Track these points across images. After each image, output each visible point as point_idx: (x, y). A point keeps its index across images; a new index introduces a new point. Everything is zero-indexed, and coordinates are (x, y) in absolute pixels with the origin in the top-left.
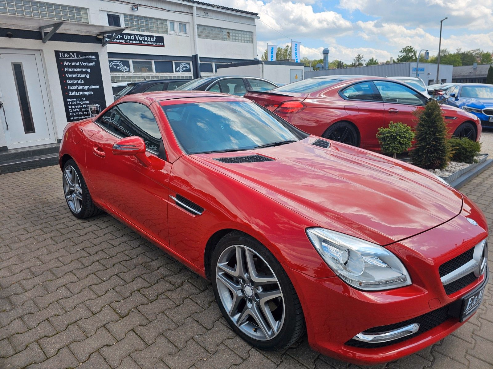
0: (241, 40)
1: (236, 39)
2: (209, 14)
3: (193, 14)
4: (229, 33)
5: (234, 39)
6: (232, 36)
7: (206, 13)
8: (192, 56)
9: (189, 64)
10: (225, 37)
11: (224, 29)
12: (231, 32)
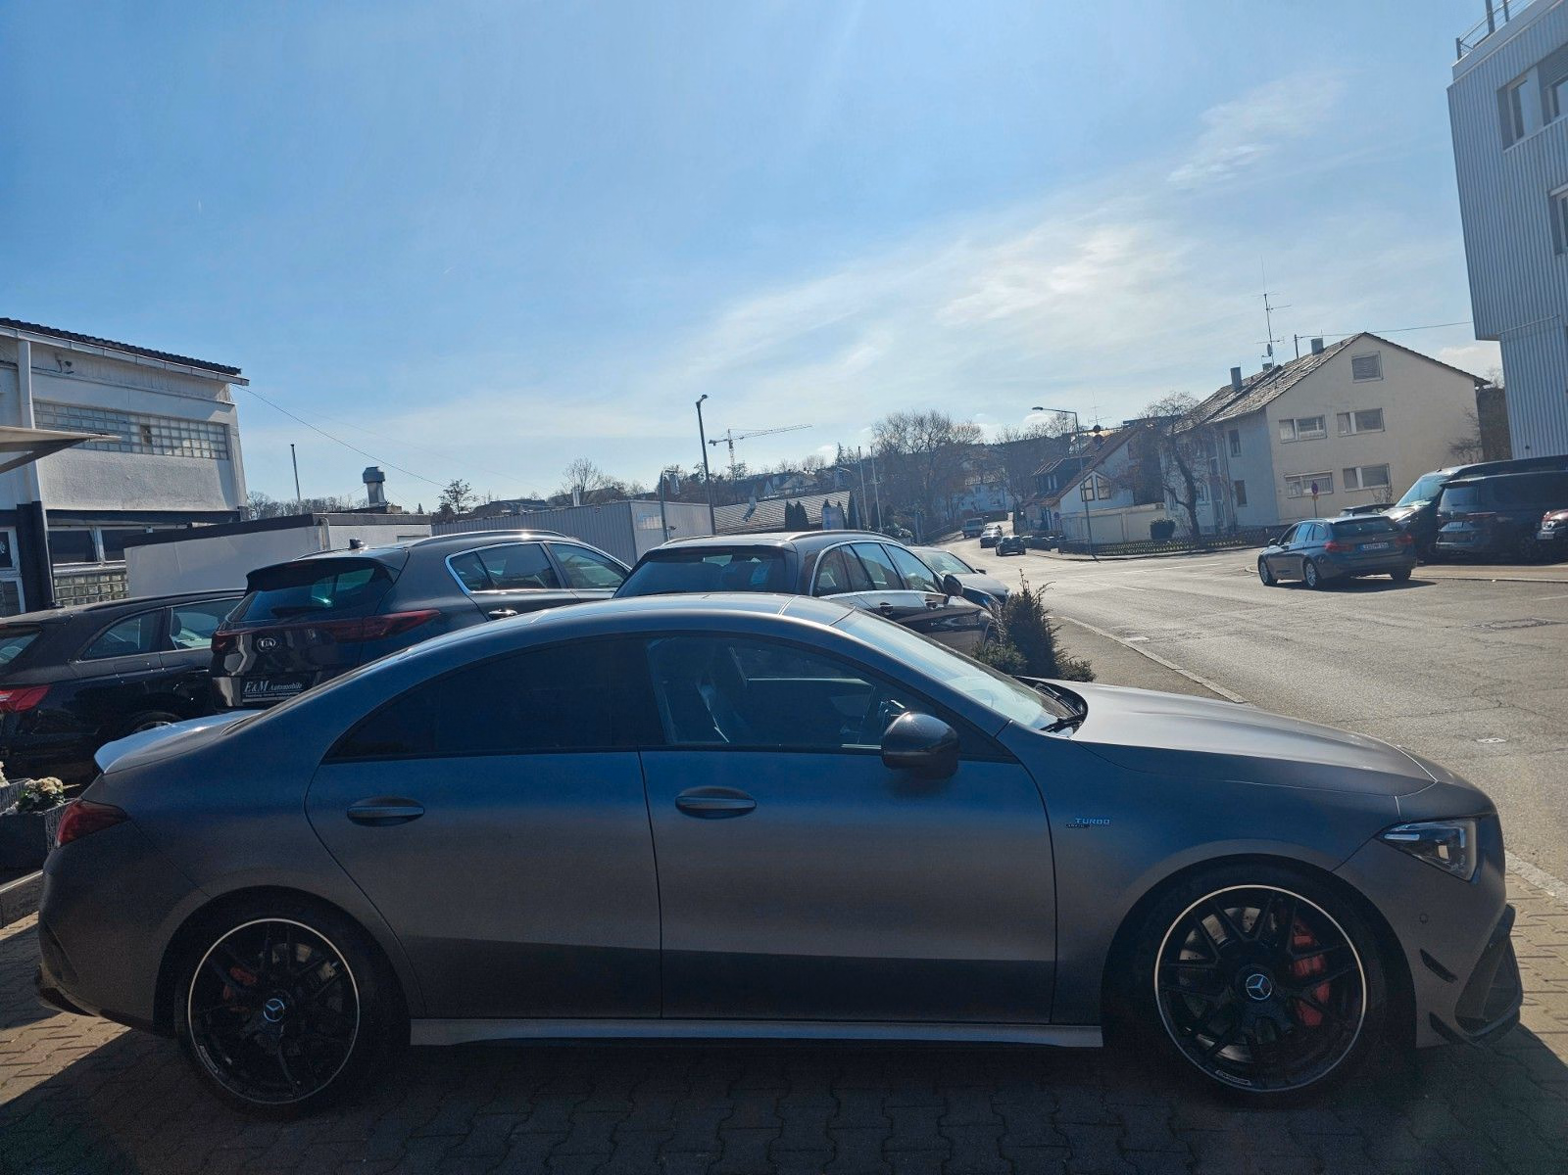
0: (191, 449)
1: (172, 448)
2: (75, 366)
3: (15, 365)
5: (166, 447)
6: (160, 437)
7: (63, 363)
8: (15, 507)
10: (135, 439)
11: (129, 414)
12: (154, 426)
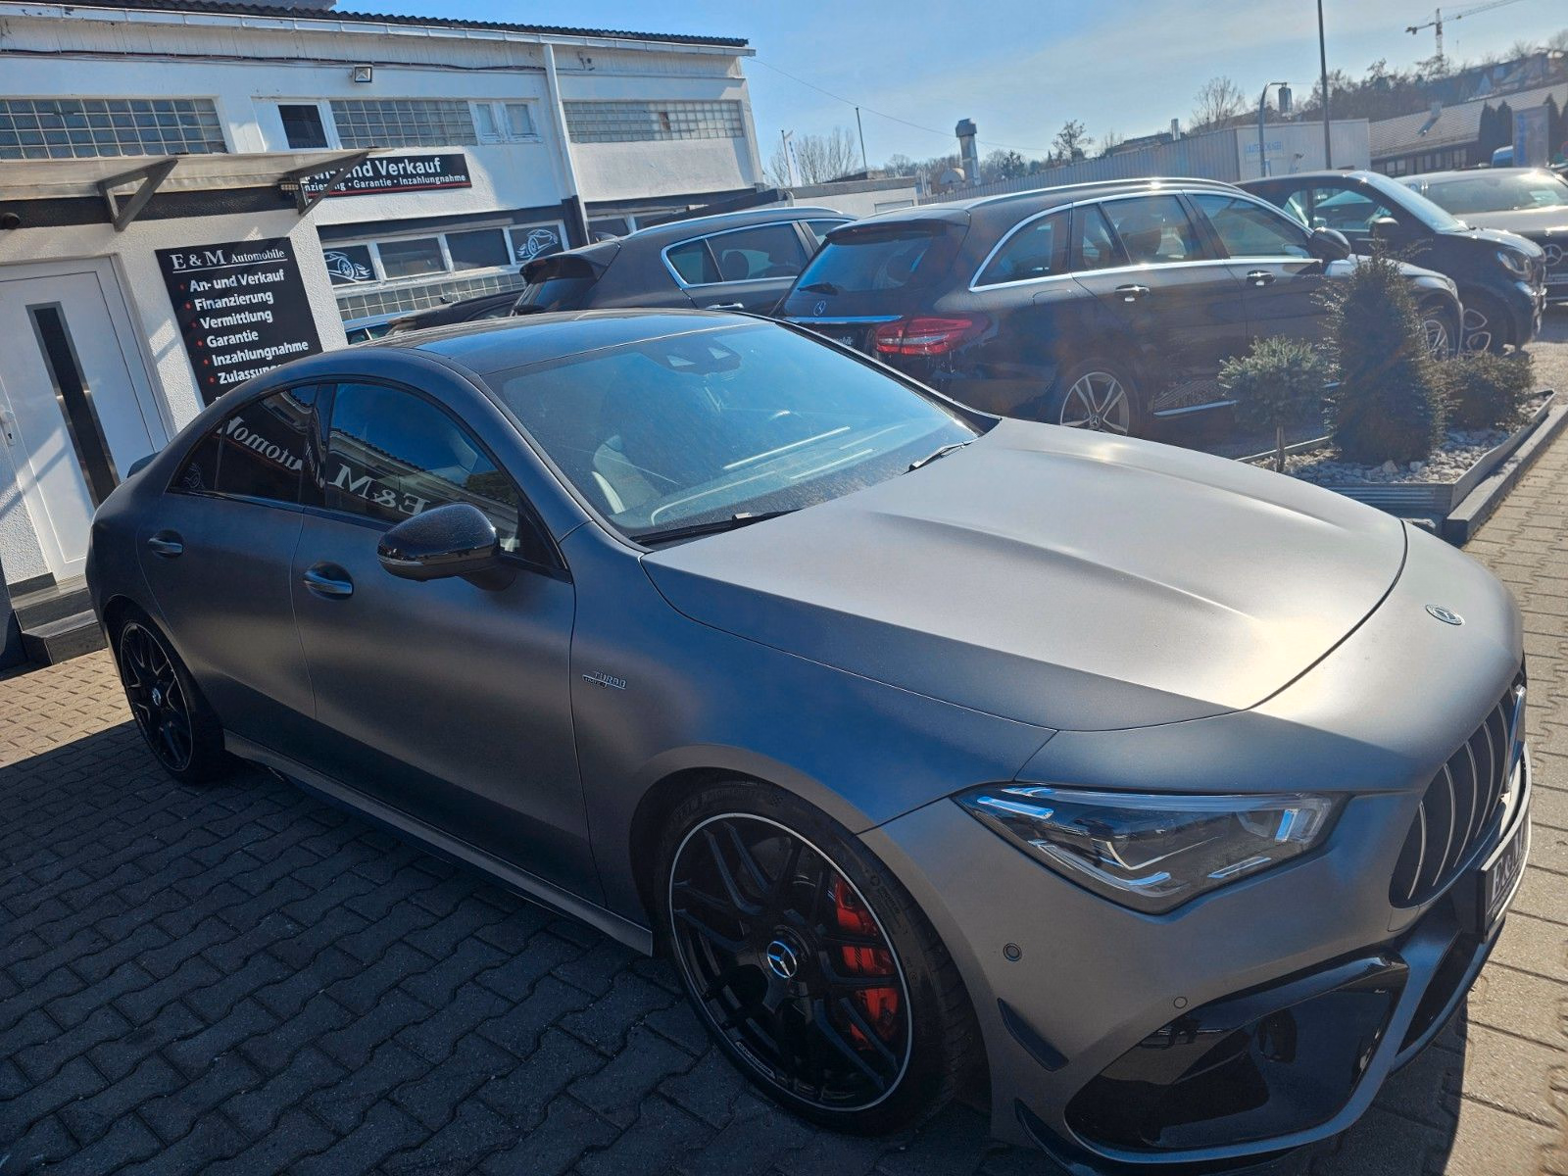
0: (707, 131)
1: (689, 131)
2: (596, 62)
3: (544, 69)
5: (684, 131)
6: (677, 122)
7: (586, 61)
8: (559, 202)
9: (555, 229)
10: (656, 127)
11: (648, 103)
12: (672, 112)
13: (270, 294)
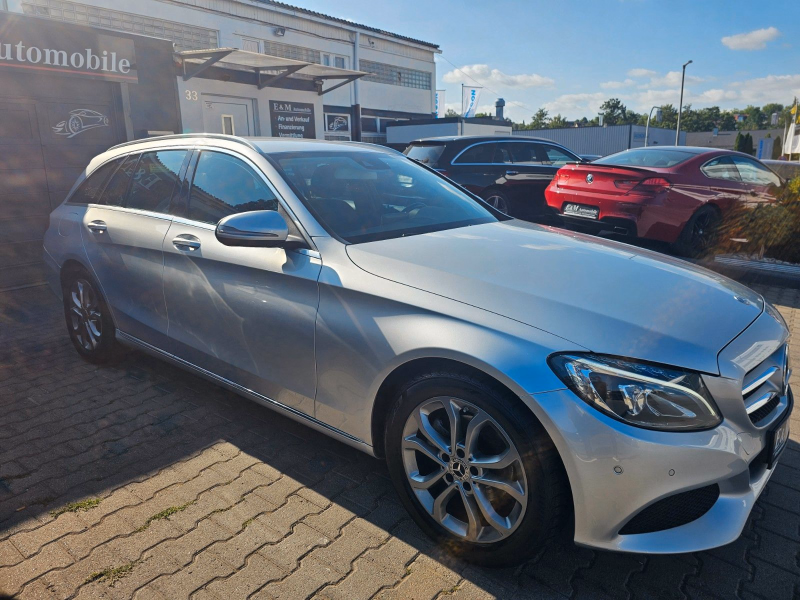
0: (415, 84)
1: (408, 83)
2: (375, 45)
3: (354, 43)
4: (400, 73)
5: (406, 83)
6: (404, 78)
7: (371, 42)
8: (349, 106)
9: (346, 118)
10: (395, 78)
11: (394, 67)
12: (402, 73)
13: (303, 127)
